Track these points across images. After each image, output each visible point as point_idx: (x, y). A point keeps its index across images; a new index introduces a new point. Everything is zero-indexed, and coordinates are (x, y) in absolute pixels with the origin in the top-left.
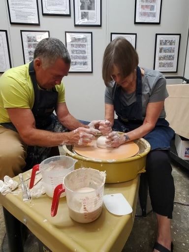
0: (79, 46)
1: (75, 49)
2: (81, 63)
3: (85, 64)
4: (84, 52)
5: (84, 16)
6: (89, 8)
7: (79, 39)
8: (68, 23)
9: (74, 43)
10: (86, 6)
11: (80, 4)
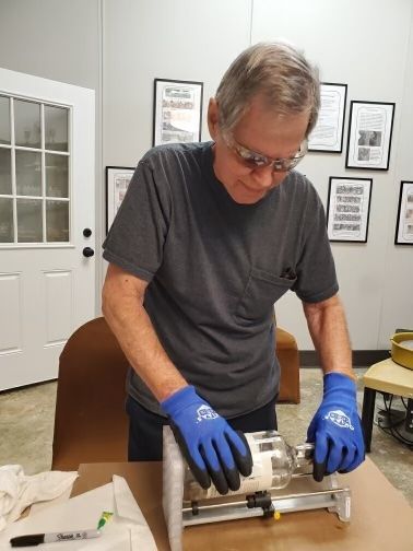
0: (350, 199)
1: (342, 204)
2: (349, 227)
3: (356, 228)
4: (357, 209)
5: (363, 155)
6: (372, 144)
7: (351, 189)
8: (335, 165)
9: (342, 195)
10: (367, 140)
11: (359, 136)
